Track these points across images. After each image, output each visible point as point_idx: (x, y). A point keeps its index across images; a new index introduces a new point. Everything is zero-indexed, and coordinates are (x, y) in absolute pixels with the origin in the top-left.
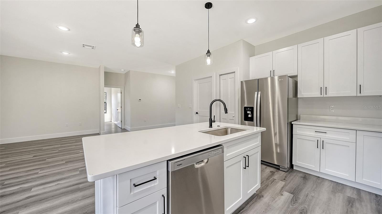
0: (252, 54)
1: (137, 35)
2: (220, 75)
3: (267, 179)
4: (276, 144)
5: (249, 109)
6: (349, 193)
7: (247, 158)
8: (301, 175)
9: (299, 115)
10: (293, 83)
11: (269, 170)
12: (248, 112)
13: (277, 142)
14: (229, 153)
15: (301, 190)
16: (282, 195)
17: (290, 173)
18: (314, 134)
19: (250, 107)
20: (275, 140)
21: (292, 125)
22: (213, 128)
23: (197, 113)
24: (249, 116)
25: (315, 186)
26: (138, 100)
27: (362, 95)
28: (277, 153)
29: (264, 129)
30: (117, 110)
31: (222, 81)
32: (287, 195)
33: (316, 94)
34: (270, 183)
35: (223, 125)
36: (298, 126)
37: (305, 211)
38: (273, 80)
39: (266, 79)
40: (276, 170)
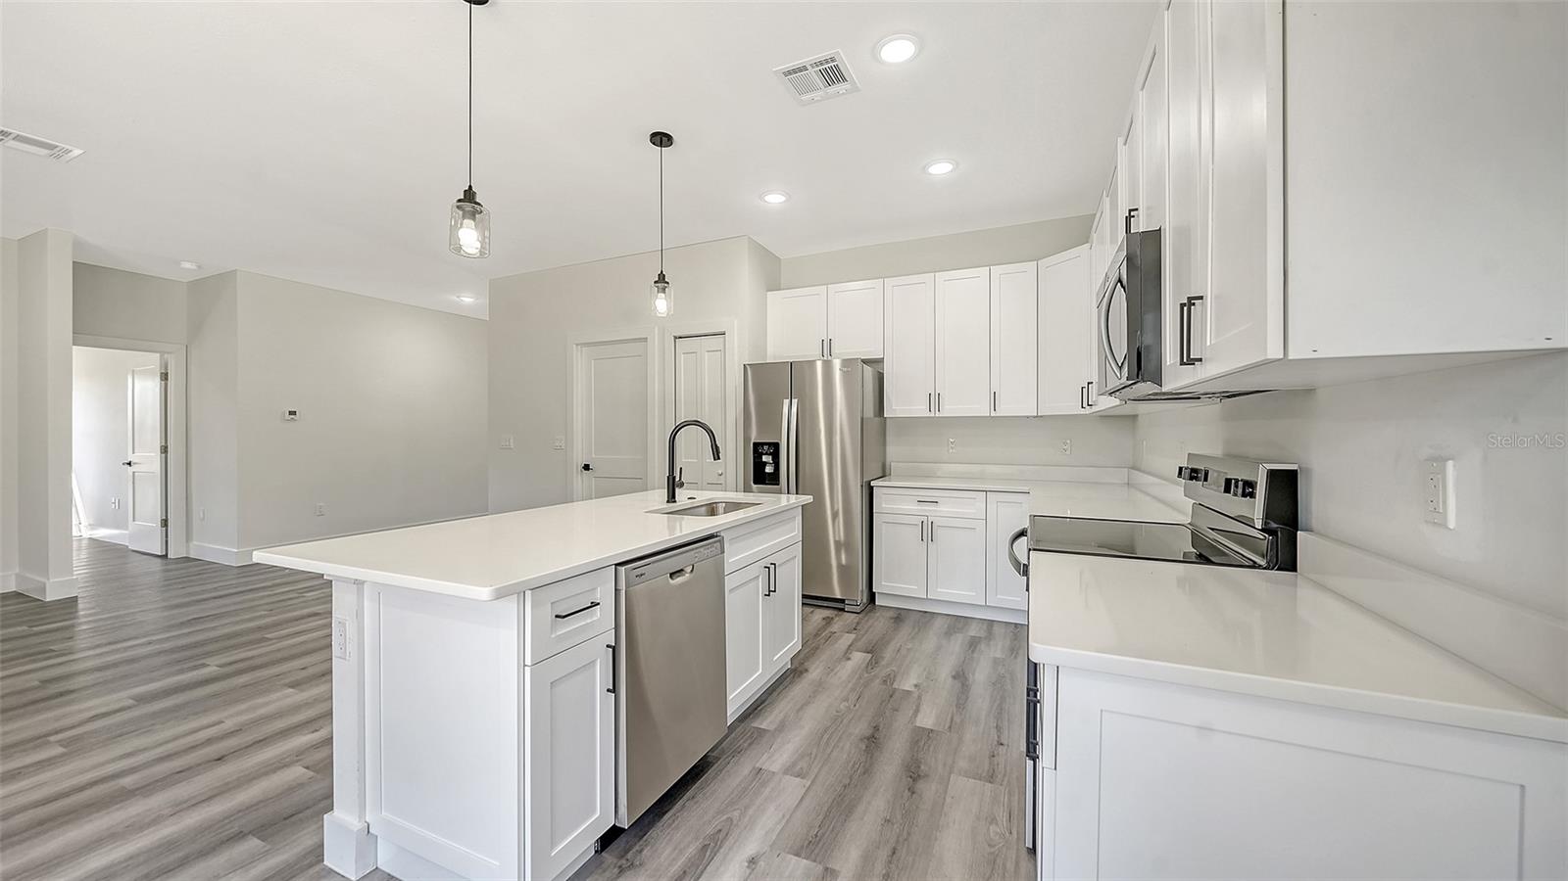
0: (773, 284)
1: (468, 222)
2: (676, 338)
3: (817, 635)
4: (837, 543)
5: (766, 448)
6: (974, 631)
7: (771, 569)
8: (891, 614)
9: (888, 464)
10: (874, 378)
11: (819, 615)
12: (765, 458)
13: (839, 536)
14: (735, 556)
15: (888, 642)
16: (849, 659)
17: (867, 614)
18: (915, 508)
19: (769, 444)
20: (835, 532)
21: (871, 489)
22: (678, 504)
23: (587, 467)
24: (769, 469)
25: (917, 630)
26: (284, 413)
27: (998, 414)
28: (840, 566)
29: (808, 499)
30: (129, 464)
31: (681, 358)
32: (859, 657)
33: (920, 409)
34: (823, 641)
35: (704, 496)
36: (885, 490)
37: (892, 676)
38: (827, 365)
39: (812, 363)
40: (836, 612)
